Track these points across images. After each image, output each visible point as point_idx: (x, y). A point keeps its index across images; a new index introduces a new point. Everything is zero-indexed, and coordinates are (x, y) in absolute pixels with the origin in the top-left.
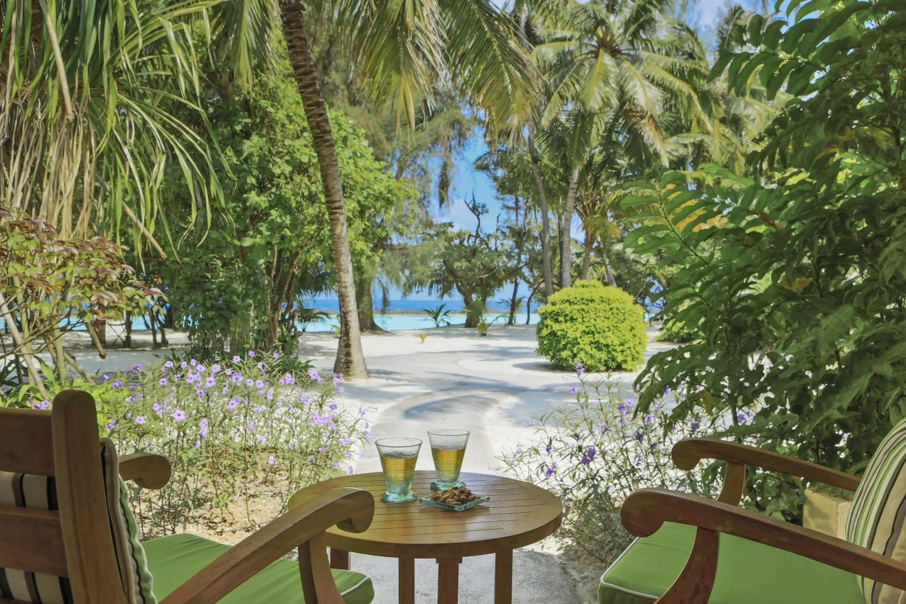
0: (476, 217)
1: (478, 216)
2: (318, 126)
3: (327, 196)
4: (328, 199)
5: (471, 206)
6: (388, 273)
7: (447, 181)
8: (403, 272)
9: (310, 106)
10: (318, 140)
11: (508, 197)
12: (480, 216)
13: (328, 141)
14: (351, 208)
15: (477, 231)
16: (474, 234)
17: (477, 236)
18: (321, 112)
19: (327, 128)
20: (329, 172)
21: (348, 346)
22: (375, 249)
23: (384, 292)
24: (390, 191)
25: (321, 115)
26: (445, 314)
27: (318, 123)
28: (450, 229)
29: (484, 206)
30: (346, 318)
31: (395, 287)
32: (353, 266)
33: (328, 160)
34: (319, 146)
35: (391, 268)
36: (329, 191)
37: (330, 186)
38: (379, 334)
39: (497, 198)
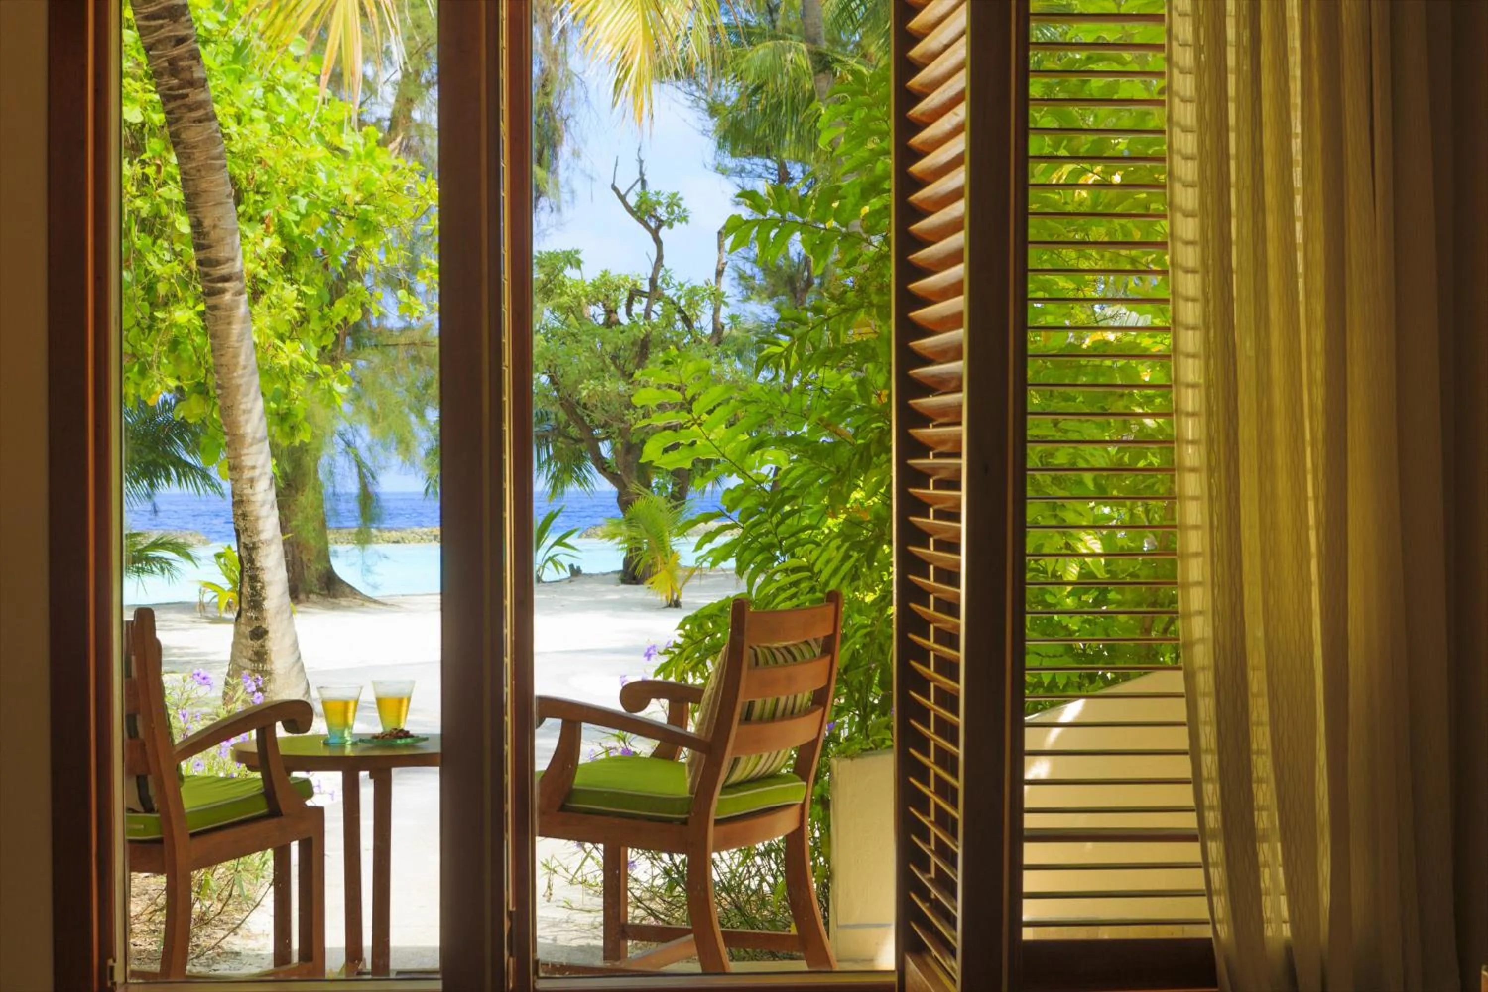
0: (649, 236)
1: (655, 234)
2: (173, 68)
3: (199, 247)
4: (202, 255)
5: (632, 200)
6: (375, 418)
7: (555, 130)
8: (421, 415)
9: (148, 18)
10: (171, 105)
11: (758, 163)
12: (664, 233)
13: (201, 105)
14: (262, 250)
15: (653, 281)
16: (646, 288)
17: (654, 292)
18: (183, 33)
19: (198, 74)
20: (204, 185)
21: (259, 634)
22: (329, 356)
23: (361, 476)
24: (369, 198)
25: (181, 41)
26: (559, 542)
27: (173, 62)
28: (570, 273)
29: (673, 202)
30: (252, 561)
31: (396, 459)
32: (267, 411)
33: (199, 156)
34: (178, 120)
35: (383, 404)
36: (205, 235)
37: (207, 223)
38: (348, 608)
39: (721, 170)
